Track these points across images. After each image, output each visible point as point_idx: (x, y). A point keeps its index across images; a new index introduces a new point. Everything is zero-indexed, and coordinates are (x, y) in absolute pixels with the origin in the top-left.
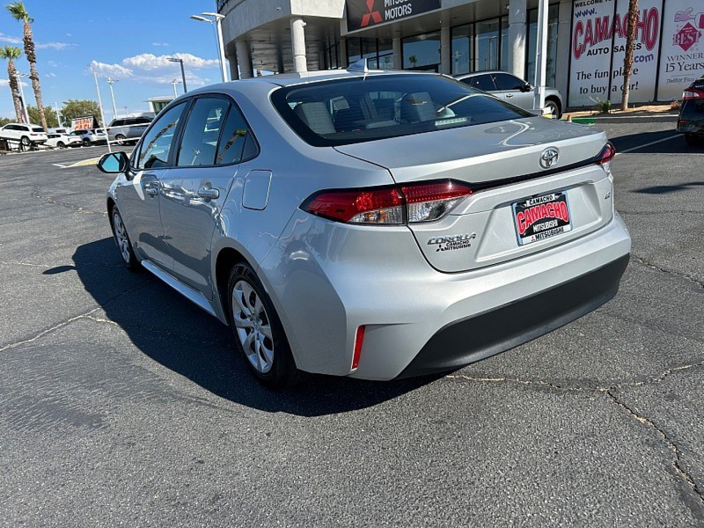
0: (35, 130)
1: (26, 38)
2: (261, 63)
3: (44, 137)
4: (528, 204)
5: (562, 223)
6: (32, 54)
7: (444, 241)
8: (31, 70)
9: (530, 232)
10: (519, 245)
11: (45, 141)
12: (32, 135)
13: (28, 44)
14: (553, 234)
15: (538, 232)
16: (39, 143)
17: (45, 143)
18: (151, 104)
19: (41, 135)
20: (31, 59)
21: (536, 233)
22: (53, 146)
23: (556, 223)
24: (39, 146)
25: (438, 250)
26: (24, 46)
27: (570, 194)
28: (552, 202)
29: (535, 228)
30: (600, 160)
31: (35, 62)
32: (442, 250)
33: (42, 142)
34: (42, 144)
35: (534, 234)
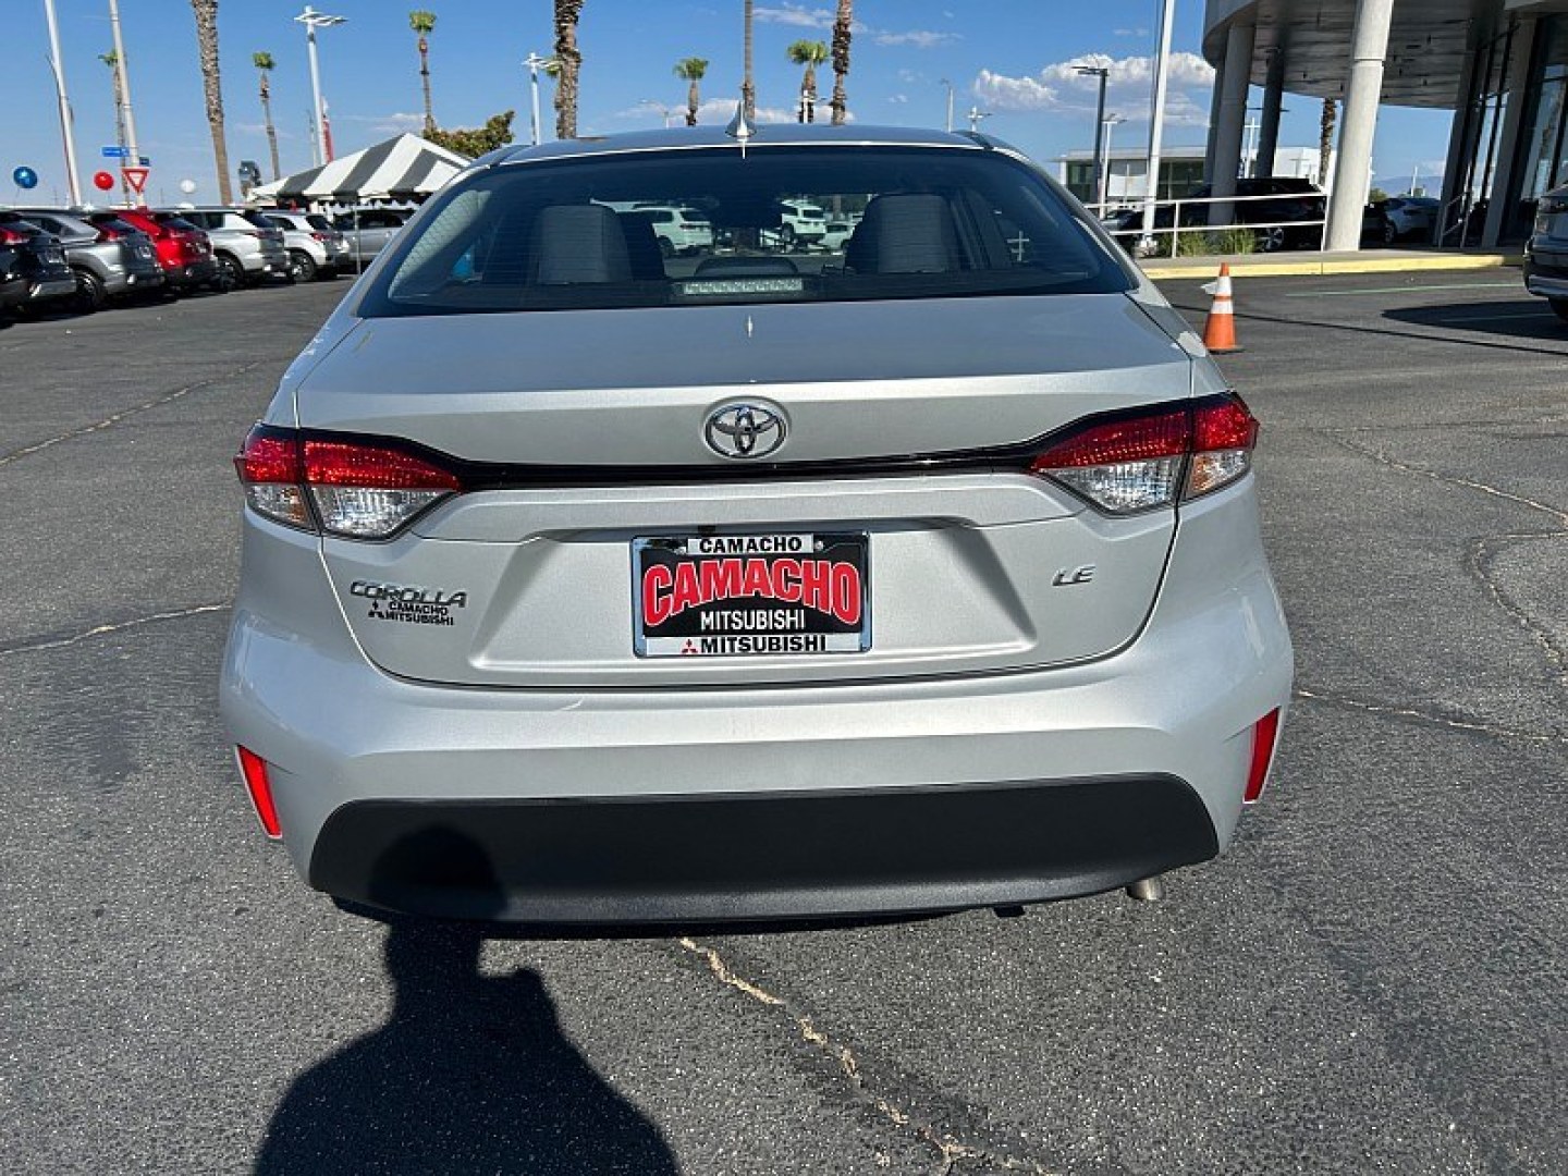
0: (807, 213)
1: (839, 24)
2: (1302, 79)
3: (822, 229)
4: (694, 546)
5: (821, 623)
6: (844, 57)
7: (382, 594)
8: (836, 88)
9: (684, 625)
10: (639, 654)
11: (821, 236)
12: (800, 222)
13: (841, 35)
14: (773, 648)
15: (716, 632)
16: (810, 241)
17: (820, 242)
18: (1064, 166)
19: (816, 224)
20: (840, 68)
21: (708, 632)
22: (833, 246)
23: (799, 619)
24: (811, 246)
25: (372, 614)
26: (832, 40)
27: (880, 546)
28: (799, 557)
29: (706, 620)
30: (1033, 460)
31: (845, 72)
32: (380, 615)
33: (815, 238)
34: (815, 243)
35: (698, 633)
